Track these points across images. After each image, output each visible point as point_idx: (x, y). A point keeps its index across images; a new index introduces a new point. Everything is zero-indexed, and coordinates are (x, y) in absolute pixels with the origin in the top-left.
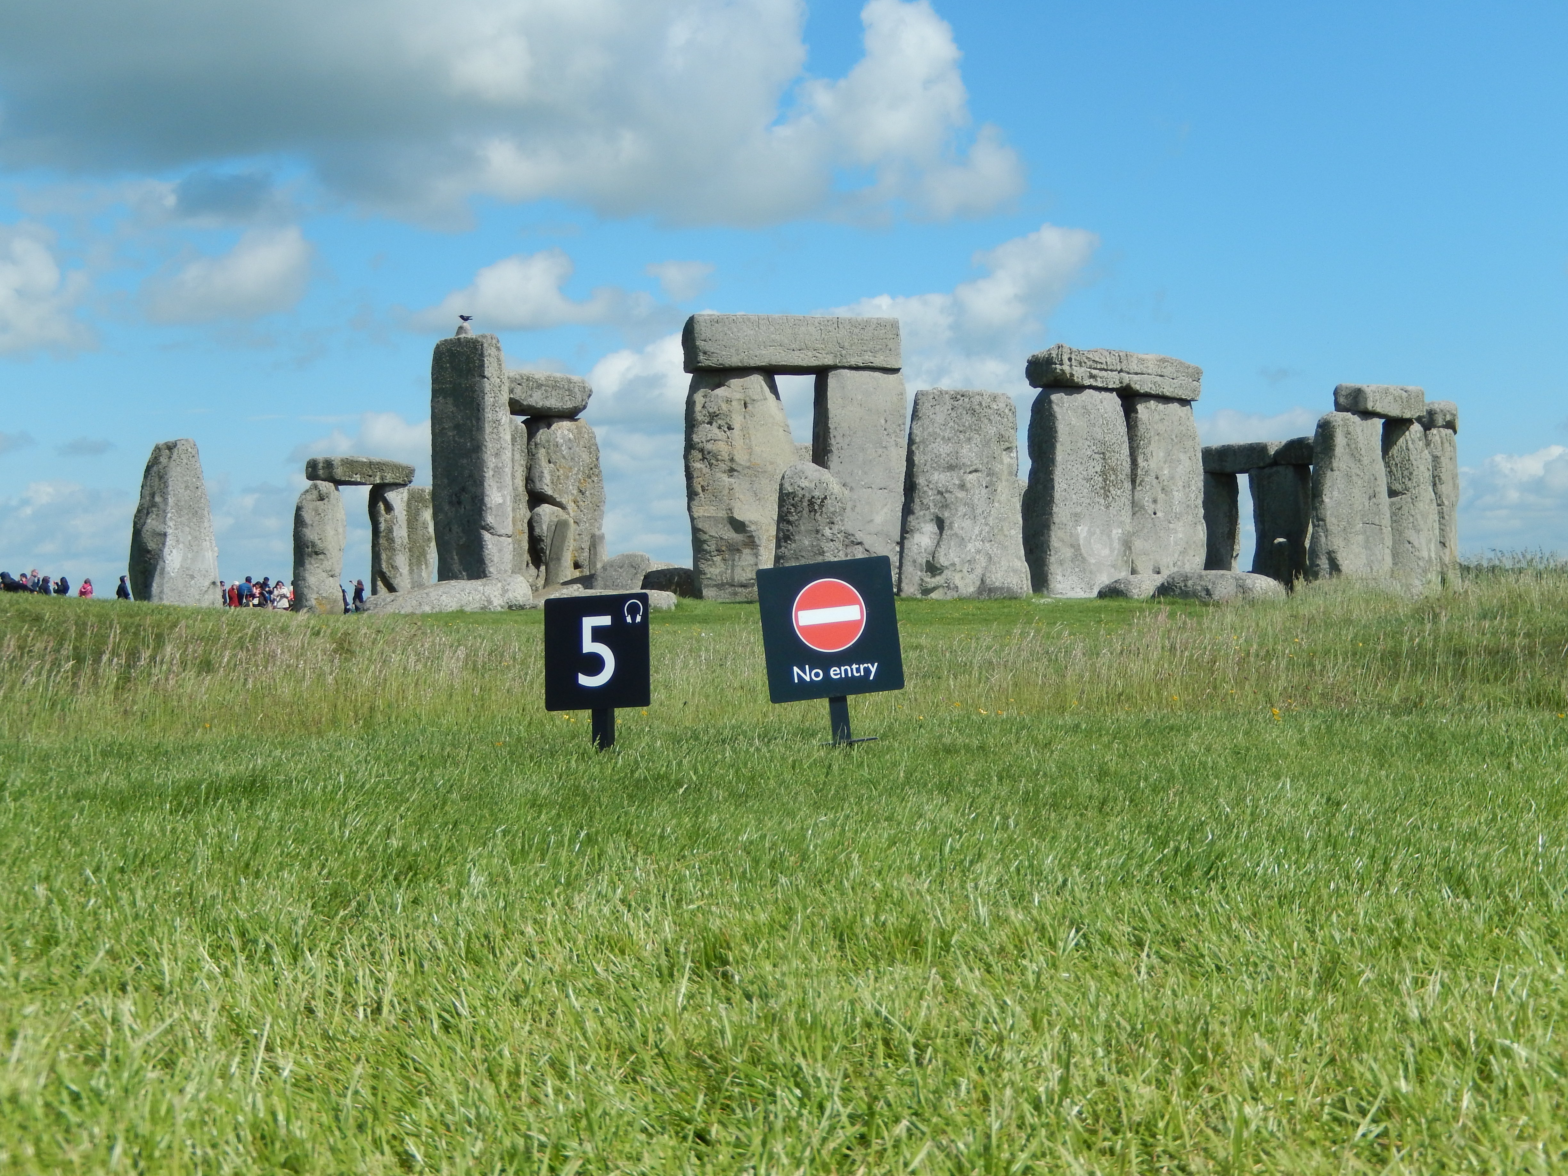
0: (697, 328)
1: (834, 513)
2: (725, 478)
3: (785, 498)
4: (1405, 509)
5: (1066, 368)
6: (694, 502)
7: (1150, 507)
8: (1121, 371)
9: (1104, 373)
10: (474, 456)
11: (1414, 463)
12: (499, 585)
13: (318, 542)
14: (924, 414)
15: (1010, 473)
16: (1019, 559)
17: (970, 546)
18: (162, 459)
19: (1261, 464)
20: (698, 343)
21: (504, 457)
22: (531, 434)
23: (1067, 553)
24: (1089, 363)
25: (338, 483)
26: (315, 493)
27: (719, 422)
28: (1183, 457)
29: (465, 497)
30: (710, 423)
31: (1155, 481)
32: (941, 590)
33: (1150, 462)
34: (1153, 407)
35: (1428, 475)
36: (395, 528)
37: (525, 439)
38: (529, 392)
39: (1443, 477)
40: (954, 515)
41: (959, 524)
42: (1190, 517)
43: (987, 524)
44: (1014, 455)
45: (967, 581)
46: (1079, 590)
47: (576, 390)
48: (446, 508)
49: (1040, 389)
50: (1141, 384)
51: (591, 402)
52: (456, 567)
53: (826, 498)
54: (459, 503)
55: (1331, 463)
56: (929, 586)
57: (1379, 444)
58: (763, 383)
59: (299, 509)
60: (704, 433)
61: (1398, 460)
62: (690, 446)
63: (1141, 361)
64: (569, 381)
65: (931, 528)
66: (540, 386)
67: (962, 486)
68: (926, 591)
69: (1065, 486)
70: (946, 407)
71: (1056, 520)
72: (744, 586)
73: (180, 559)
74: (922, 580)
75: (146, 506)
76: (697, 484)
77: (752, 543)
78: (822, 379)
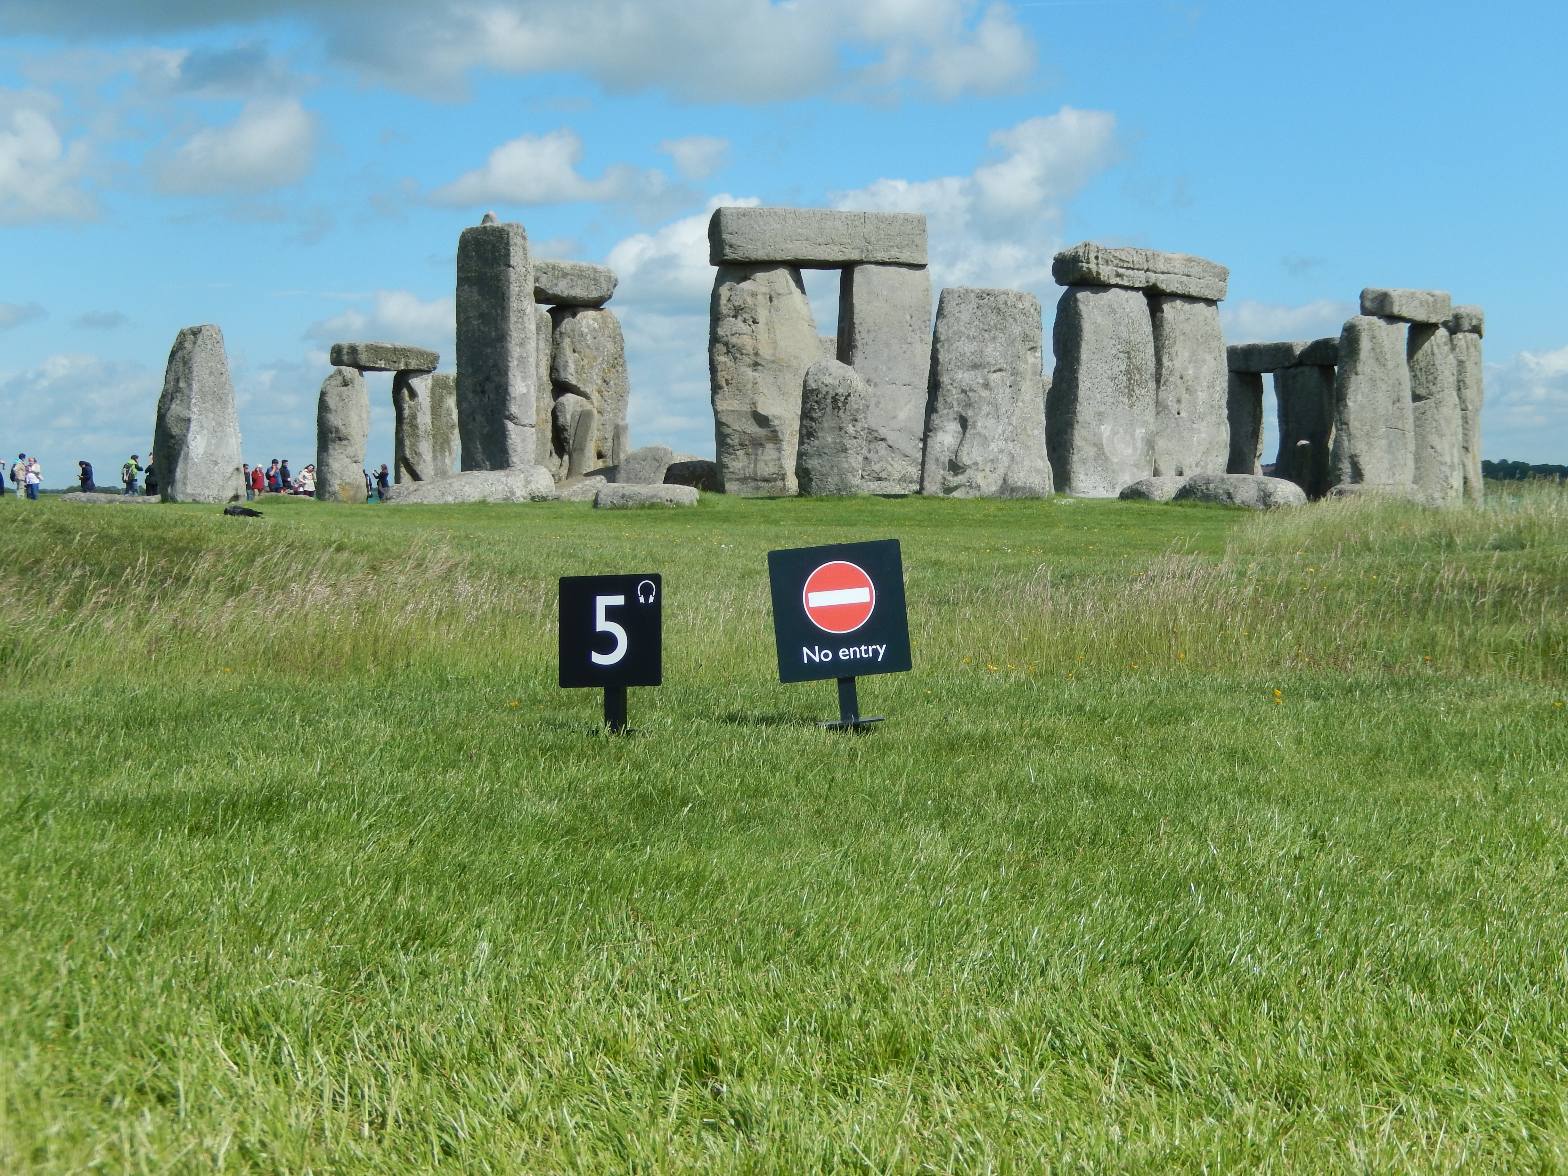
0: (723, 220)
1: (857, 410)
2: (749, 372)
3: (808, 394)
4: (1429, 414)
5: (1093, 266)
6: (719, 396)
7: (1174, 407)
8: (1147, 270)
9: (1130, 272)
10: (498, 345)
11: (1439, 368)
12: (522, 476)
13: (342, 428)
14: (950, 312)
15: (1034, 373)
16: (1042, 459)
17: (993, 446)
18: (187, 345)
19: (1287, 364)
20: (724, 236)
21: (529, 347)
22: (556, 323)
23: (1090, 451)
24: (1116, 262)
25: (362, 368)
26: (340, 378)
27: (745, 316)
28: (1208, 357)
29: (489, 386)
30: (735, 317)
31: (1180, 381)
32: (963, 489)
33: (1175, 362)
34: (1179, 307)
35: (1452, 380)
36: (419, 415)
37: (550, 328)
38: (555, 281)
39: (1468, 381)
40: (977, 415)
41: (982, 423)
42: (1214, 418)
43: (1010, 424)
44: (1038, 354)
45: (989, 480)
46: (1101, 489)
47: (602, 279)
48: (470, 396)
49: (1065, 288)
50: (1167, 284)
51: (617, 293)
52: (479, 457)
53: (849, 395)
54: (483, 392)
55: (1355, 367)
56: (952, 485)
57: (1405, 347)
58: (789, 277)
59: (323, 394)
60: (729, 327)
61: (1423, 364)
62: (714, 339)
63: (1168, 260)
64: (595, 271)
65: (954, 427)
66: (565, 275)
67: (986, 385)
68: (948, 490)
69: (1090, 385)
70: (971, 306)
71: (1080, 418)
72: (766, 480)
73: (204, 445)
74: (944, 478)
75: (170, 391)
76: (721, 378)
77: (775, 438)
78: (848, 274)
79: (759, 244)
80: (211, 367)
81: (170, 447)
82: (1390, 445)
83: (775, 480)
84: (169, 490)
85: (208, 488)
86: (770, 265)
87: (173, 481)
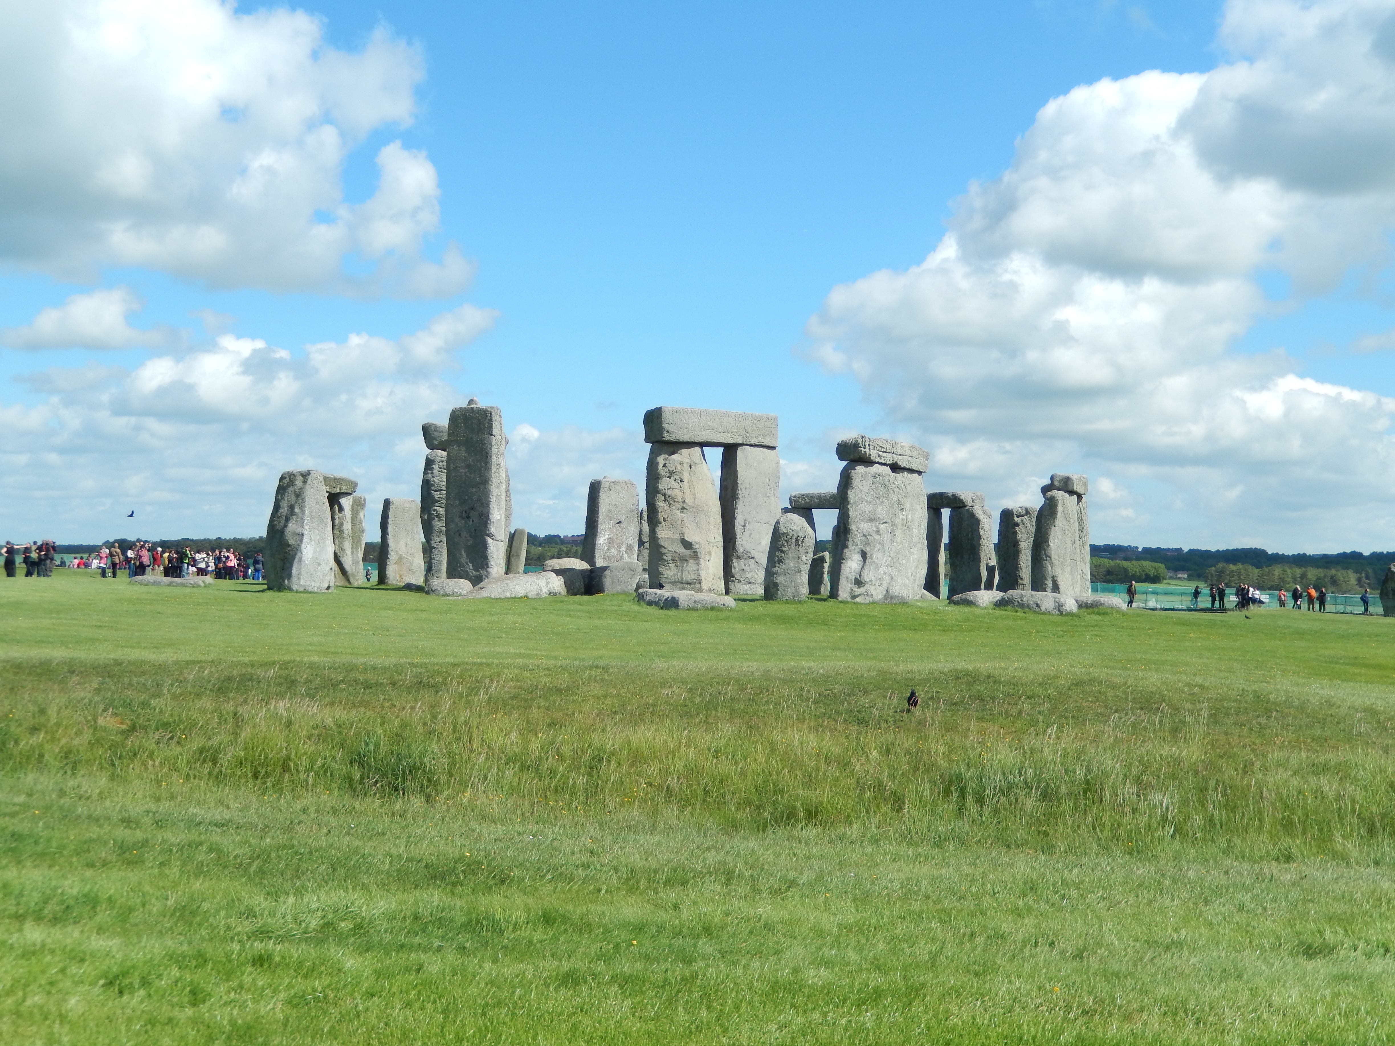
0: (661, 415)
1: (809, 547)
2: (678, 512)
3: (780, 536)
5: (867, 450)
8: (892, 453)
9: (885, 454)
12: (545, 579)
15: (903, 525)
17: (881, 570)
20: (663, 425)
21: (501, 488)
24: (879, 448)
27: (676, 477)
29: (472, 514)
32: (862, 596)
36: (344, 523)
40: (873, 550)
41: (876, 556)
43: (889, 556)
45: (878, 591)
48: (457, 520)
50: (902, 462)
53: (805, 537)
54: (468, 517)
55: (1054, 522)
56: (856, 594)
58: (699, 452)
60: (662, 482)
62: (653, 491)
65: (858, 557)
67: (878, 532)
68: (854, 597)
72: (689, 584)
73: (312, 552)
74: (852, 590)
75: (284, 514)
76: (661, 517)
77: (695, 556)
78: (730, 451)
79: (685, 431)
80: (317, 499)
81: (286, 553)
82: (1071, 570)
83: (695, 583)
84: (286, 581)
85: (314, 581)
86: (689, 444)
87: (289, 576)
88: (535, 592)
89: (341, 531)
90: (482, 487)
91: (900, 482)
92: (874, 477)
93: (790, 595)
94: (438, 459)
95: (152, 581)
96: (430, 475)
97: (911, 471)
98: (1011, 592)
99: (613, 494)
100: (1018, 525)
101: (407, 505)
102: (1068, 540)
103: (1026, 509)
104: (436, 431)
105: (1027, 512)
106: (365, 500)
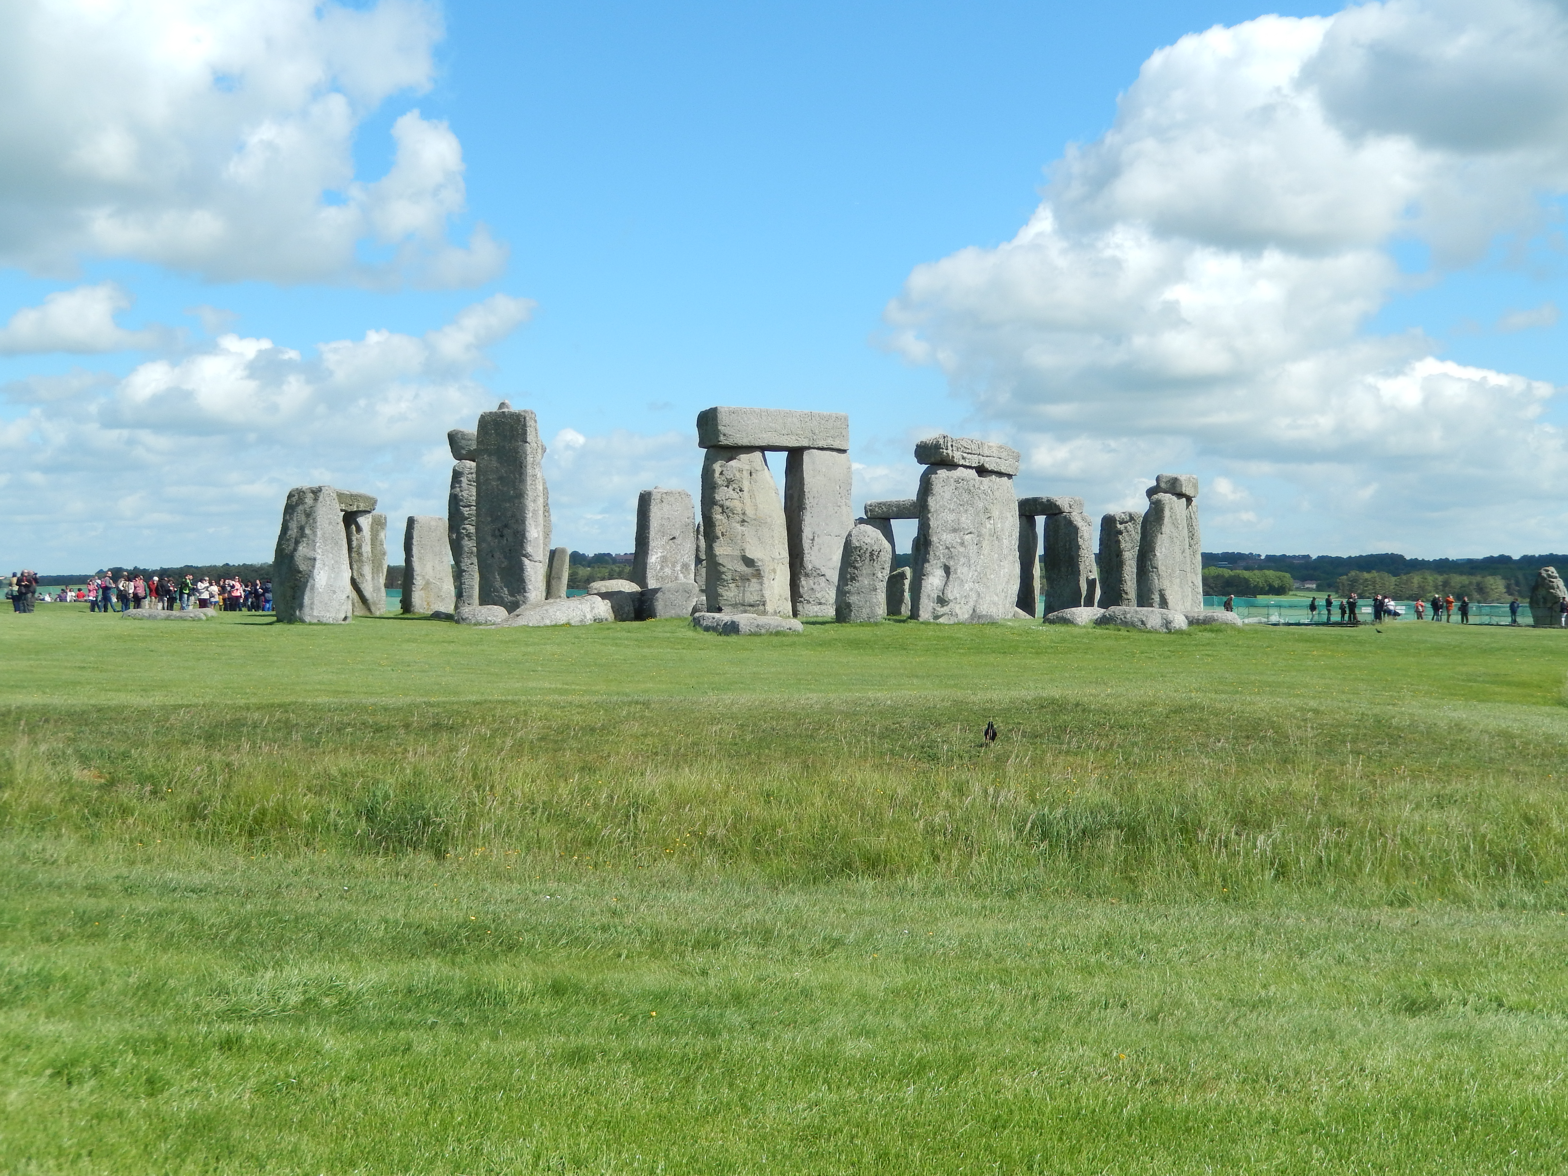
0: (716, 417)
1: (885, 562)
2: (738, 526)
3: (848, 548)
6: (717, 544)
8: (978, 454)
9: (970, 456)
14: (937, 492)
15: (990, 535)
17: (967, 587)
18: (307, 500)
20: (719, 428)
21: (539, 503)
24: (963, 449)
29: (506, 532)
32: (946, 616)
36: (363, 545)
40: (957, 564)
41: (961, 570)
44: (992, 522)
45: (964, 610)
48: (489, 539)
49: (925, 467)
50: (989, 464)
53: (881, 551)
54: (502, 536)
55: (1161, 528)
56: (939, 614)
58: (760, 458)
63: (989, 447)
65: (940, 573)
67: (962, 544)
68: (936, 617)
72: (752, 606)
73: (326, 578)
74: (934, 609)
75: (294, 536)
76: (718, 531)
77: (758, 575)
78: (795, 456)
79: (744, 434)
80: (330, 518)
81: (297, 580)
82: (1181, 583)
84: (297, 613)
85: (328, 611)
86: (749, 449)
87: (301, 606)
88: (578, 619)
89: (360, 554)
90: (516, 501)
91: (986, 487)
92: (957, 482)
93: (865, 616)
94: (466, 471)
95: (146, 615)
96: (458, 489)
97: (1000, 474)
98: (1112, 608)
99: (666, 507)
100: (1121, 533)
101: (433, 523)
102: (1177, 549)
103: (1130, 515)
104: (464, 439)
105: (1132, 518)
106: (385, 518)
